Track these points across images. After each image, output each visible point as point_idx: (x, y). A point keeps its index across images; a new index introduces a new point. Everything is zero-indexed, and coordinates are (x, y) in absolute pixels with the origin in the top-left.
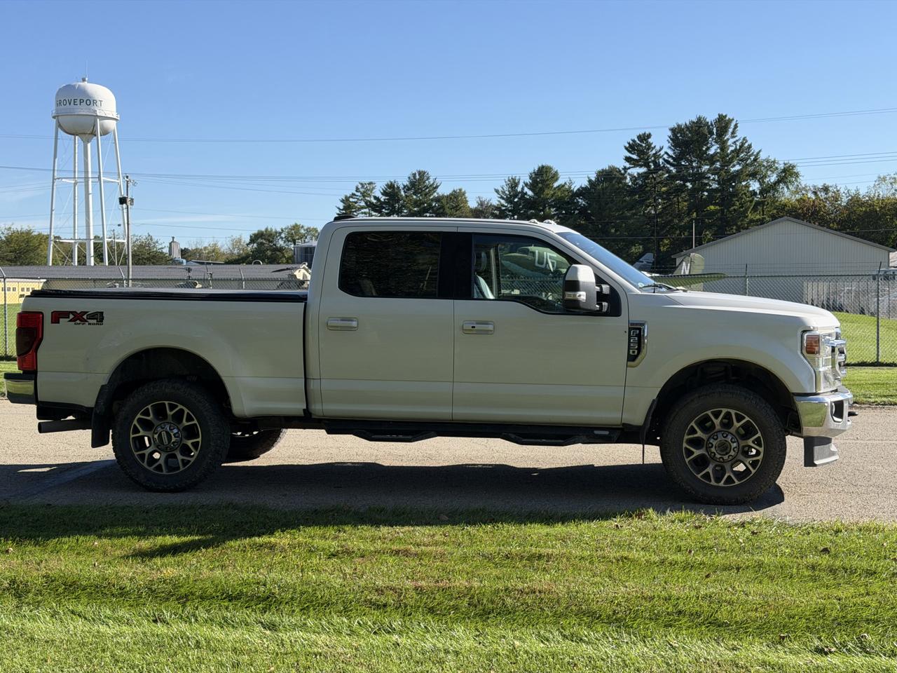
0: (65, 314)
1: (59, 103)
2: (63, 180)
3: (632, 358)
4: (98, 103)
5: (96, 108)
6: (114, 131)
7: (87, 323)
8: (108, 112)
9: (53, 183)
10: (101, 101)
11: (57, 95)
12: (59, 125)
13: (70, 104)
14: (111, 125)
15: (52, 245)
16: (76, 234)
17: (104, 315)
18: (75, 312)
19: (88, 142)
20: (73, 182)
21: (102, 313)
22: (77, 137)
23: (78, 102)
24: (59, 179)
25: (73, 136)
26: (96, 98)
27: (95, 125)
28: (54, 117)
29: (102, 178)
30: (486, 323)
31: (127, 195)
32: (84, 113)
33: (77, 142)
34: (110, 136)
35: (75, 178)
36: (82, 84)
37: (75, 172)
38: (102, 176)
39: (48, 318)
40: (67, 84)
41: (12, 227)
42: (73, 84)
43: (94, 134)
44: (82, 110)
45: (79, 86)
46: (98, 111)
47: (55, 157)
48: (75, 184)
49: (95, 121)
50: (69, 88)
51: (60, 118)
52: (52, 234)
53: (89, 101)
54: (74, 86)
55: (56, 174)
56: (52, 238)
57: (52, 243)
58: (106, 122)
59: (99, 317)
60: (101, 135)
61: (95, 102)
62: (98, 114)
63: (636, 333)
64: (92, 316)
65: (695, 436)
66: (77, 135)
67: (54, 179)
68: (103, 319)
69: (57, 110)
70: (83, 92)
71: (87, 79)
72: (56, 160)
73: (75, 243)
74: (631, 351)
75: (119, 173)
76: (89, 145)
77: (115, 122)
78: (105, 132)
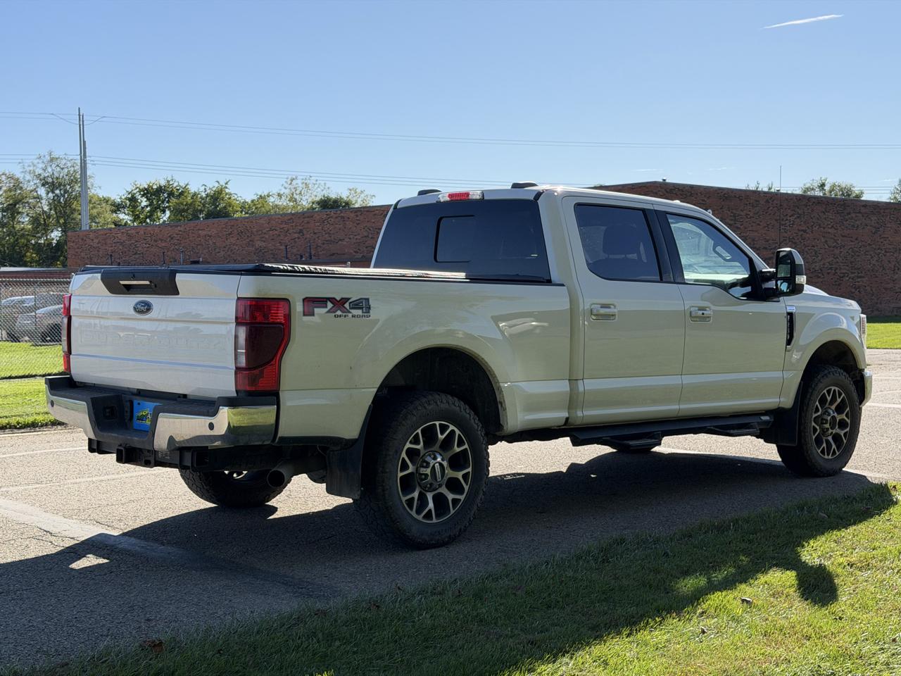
0: (321, 301)
3: (788, 343)
7: (350, 315)
17: (371, 303)
18: (334, 298)
21: (367, 300)
39: (298, 307)
59: (363, 305)
64: (357, 305)
68: (369, 308)
74: (789, 335)
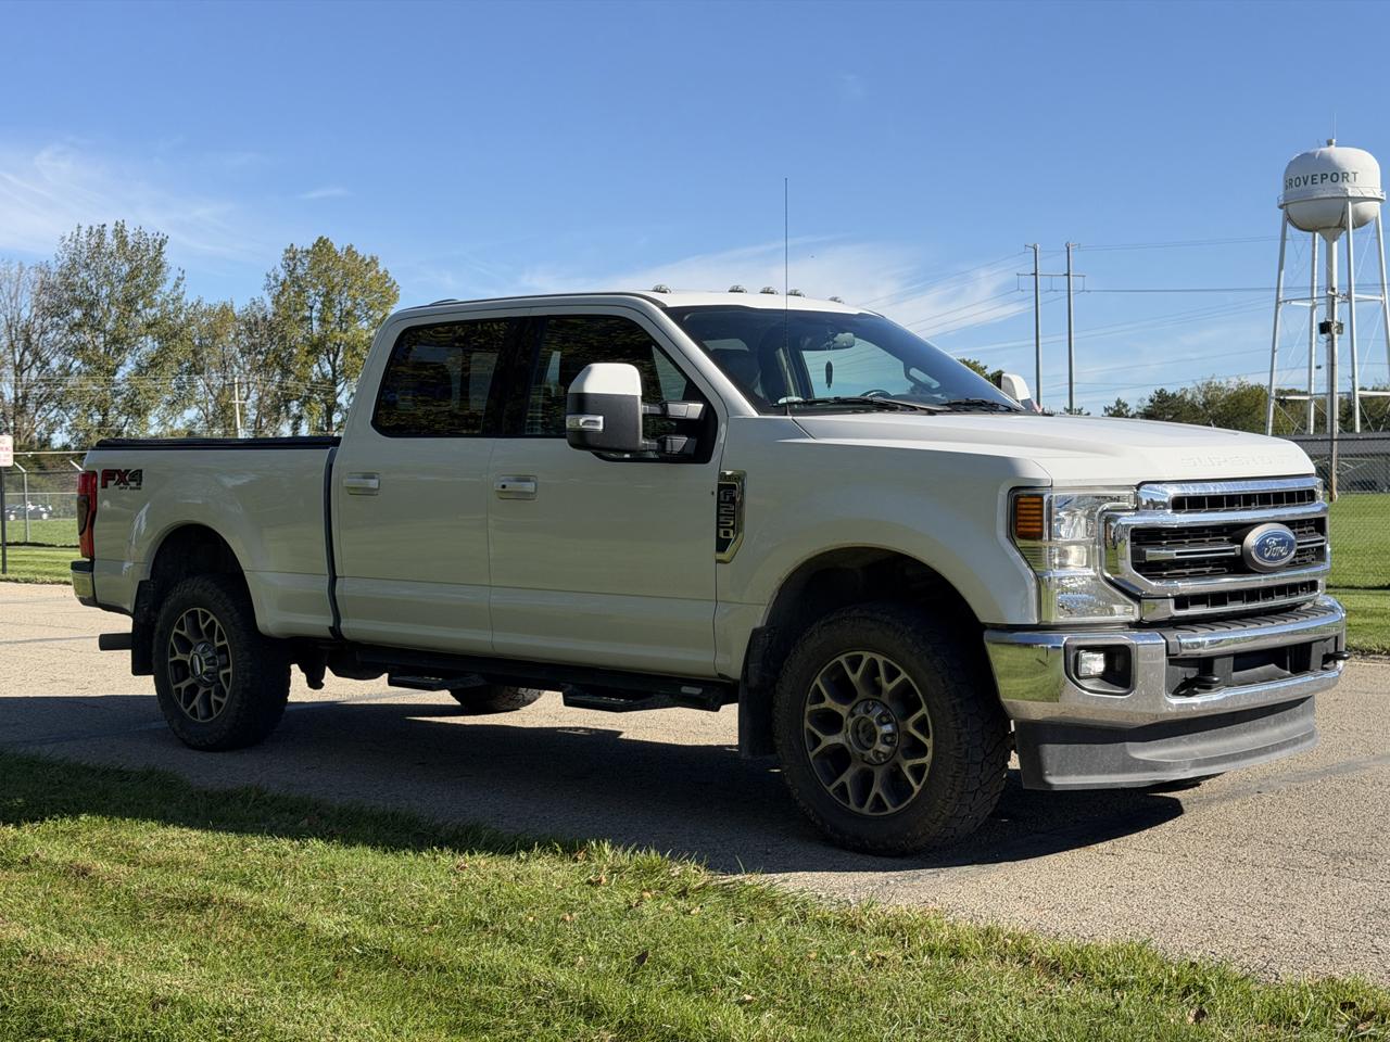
1: (1289, 183)
2: (1293, 303)
3: (722, 545)
4: (1351, 177)
5: (1347, 185)
6: (1377, 218)
7: (128, 487)
8: (1368, 190)
9: (1277, 308)
10: (1355, 173)
11: (1287, 171)
12: (1289, 219)
13: (1305, 183)
14: (1372, 209)
15: (1272, 405)
16: (1313, 386)
18: (120, 471)
19: (1335, 240)
20: (1310, 305)
21: (141, 471)
22: (1317, 234)
23: (1318, 179)
24: (1285, 301)
25: (1311, 234)
26: (1347, 170)
27: (1344, 213)
28: (1281, 207)
29: (1354, 296)
30: (526, 479)
31: (1333, 318)
32: (1328, 196)
33: (1317, 242)
34: (1371, 226)
35: (1312, 298)
36: (1326, 150)
37: (1312, 288)
38: (1353, 291)
40: (1304, 151)
41: (1214, 380)
42: (1312, 151)
43: (1342, 226)
44: (1324, 191)
45: (1321, 153)
46: (1350, 190)
47: (1281, 268)
48: (1313, 308)
49: (1346, 206)
50: (1307, 157)
51: (1290, 207)
52: (1274, 388)
53: (1336, 175)
54: (1314, 154)
55: (1281, 296)
56: (1274, 394)
57: (1273, 401)
58: (1363, 206)
60: (1354, 228)
61: (1345, 176)
62: (1350, 194)
63: (729, 495)
64: (134, 477)
65: (822, 706)
66: (1317, 231)
67: (1278, 303)
68: (142, 480)
69: (1285, 196)
70: (1327, 161)
71: (1334, 141)
72: (1283, 273)
73: (1311, 400)
74: (722, 531)
75: (1383, 284)
76: (1335, 244)
77: (1378, 203)
78: (1361, 222)
